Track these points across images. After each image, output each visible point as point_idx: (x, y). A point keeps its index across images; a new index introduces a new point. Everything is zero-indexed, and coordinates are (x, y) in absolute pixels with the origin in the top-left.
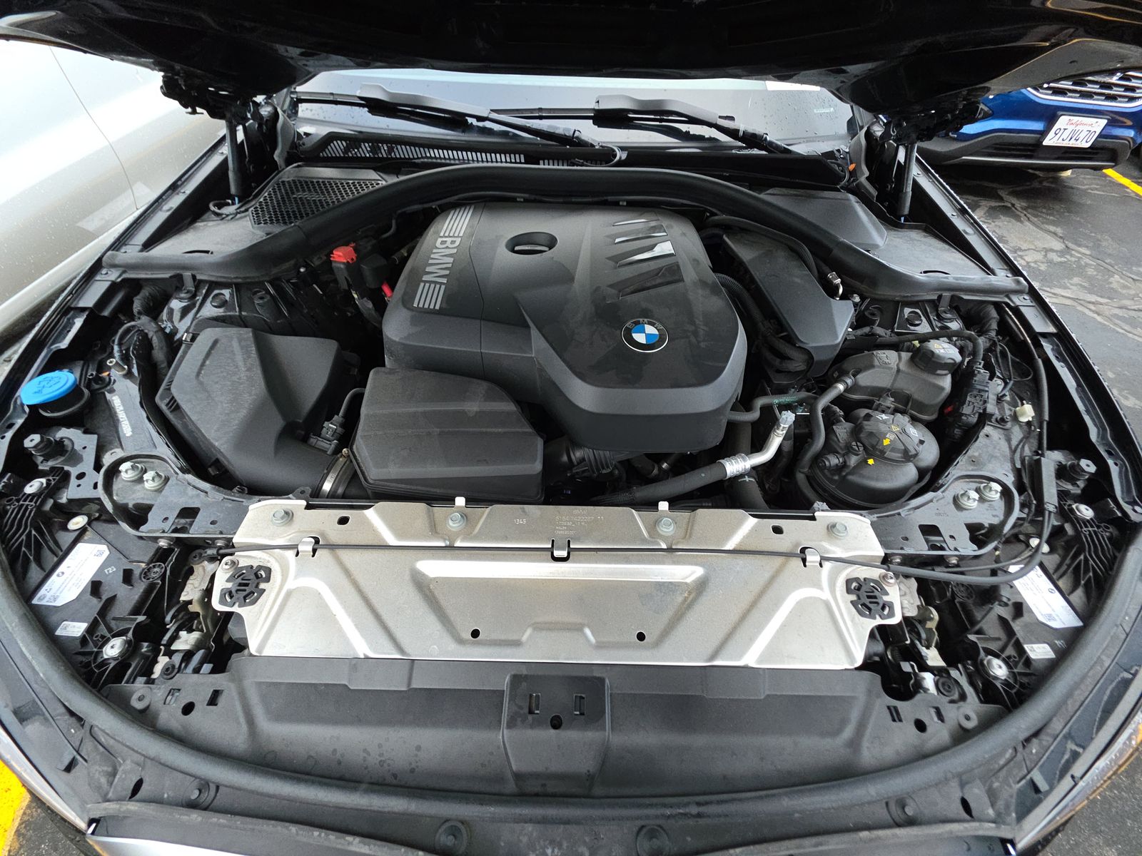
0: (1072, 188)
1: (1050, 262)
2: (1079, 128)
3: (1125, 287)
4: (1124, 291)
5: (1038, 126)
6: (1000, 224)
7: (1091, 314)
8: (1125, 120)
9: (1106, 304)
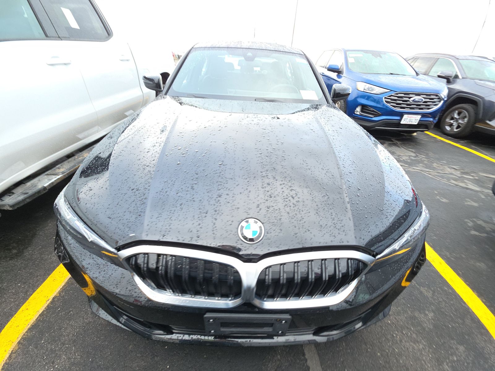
0: (417, 138)
1: (412, 160)
2: (412, 118)
3: (439, 167)
4: (438, 168)
5: (398, 118)
6: (393, 148)
7: (427, 174)
8: (429, 115)
9: (433, 172)
